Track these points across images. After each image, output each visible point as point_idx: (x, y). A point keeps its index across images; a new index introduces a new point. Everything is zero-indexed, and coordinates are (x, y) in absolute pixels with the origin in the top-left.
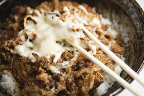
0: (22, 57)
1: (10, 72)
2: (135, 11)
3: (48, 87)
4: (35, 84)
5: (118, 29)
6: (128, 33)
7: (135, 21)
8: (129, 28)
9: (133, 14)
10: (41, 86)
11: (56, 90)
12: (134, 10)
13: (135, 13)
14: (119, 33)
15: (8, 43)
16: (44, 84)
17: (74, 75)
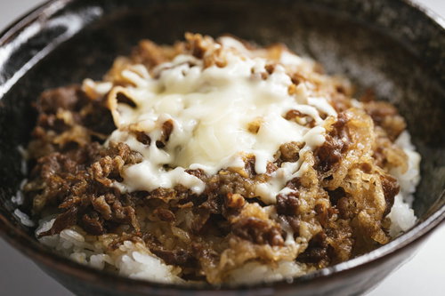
0: (156, 191)
3: (278, 237)
4: (239, 238)
10: (261, 238)
11: (299, 239)
15: (103, 165)
16: (266, 229)
17: (325, 189)
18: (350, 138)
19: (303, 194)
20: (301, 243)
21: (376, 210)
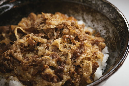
1: (16, 77)
2: (105, 7)
3: (55, 80)
4: (43, 79)
5: (92, 26)
6: (103, 26)
7: (108, 14)
8: (103, 22)
9: (104, 9)
10: (49, 80)
12: (103, 6)
13: (106, 8)
14: (94, 30)
15: (7, 52)
16: (51, 77)
17: (74, 65)
18: (84, 49)
19: (66, 66)
20: (63, 82)
21: (89, 73)
